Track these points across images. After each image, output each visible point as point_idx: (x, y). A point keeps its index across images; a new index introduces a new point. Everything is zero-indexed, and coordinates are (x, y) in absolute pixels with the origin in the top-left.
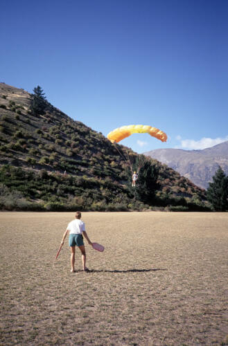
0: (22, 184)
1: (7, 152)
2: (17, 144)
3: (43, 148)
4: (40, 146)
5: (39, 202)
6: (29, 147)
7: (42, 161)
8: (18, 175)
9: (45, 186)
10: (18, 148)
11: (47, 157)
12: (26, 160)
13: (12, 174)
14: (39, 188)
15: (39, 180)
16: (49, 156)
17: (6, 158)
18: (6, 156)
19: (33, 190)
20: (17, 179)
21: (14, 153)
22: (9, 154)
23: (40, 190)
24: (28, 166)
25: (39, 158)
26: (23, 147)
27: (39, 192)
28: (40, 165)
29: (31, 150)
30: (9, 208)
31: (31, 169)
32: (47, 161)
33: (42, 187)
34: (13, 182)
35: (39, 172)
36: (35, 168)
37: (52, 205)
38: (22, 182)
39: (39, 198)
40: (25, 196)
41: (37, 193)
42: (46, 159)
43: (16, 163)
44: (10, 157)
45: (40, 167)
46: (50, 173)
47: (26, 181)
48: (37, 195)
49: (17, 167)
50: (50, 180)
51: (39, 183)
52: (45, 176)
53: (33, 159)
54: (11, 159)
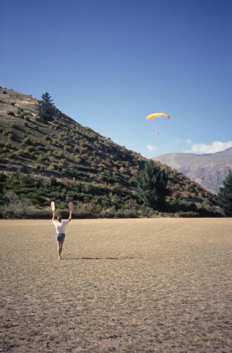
0: (32, 191)
1: (16, 160)
2: (26, 151)
3: (52, 155)
4: (49, 153)
5: (49, 209)
6: (37, 154)
7: (50, 168)
8: (28, 183)
9: (54, 193)
10: (26, 155)
12: (35, 167)
13: (21, 182)
14: (48, 195)
15: (48, 187)
16: (57, 163)
17: (15, 166)
18: (15, 164)
19: (43, 197)
20: (26, 187)
21: (23, 161)
22: (17, 162)
23: (49, 197)
24: (37, 173)
25: (48, 165)
26: (31, 154)
27: (48, 199)
28: (48, 171)
29: (40, 157)
30: (19, 216)
31: (40, 176)
32: (56, 168)
33: (51, 194)
34: (22, 190)
35: (48, 179)
36: (44, 175)
37: (60, 212)
38: (30, 189)
40: (34, 203)
41: (46, 201)
42: (55, 166)
43: (25, 170)
44: (19, 164)
45: (48, 174)
46: (59, 180)
47: (35, 188)
48: (46, 203)
49: (26, 175)
50: (59, 187)
51: (47, 190)
52: (54, 183)
53: (41, 166)
54: (20, 167)
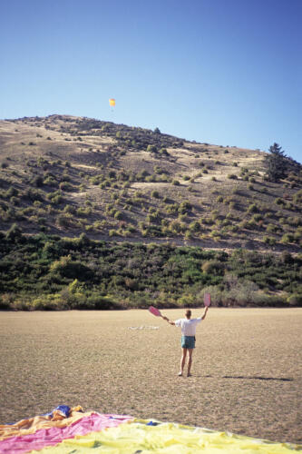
0: (258, 272)
1: (240, 233)
2: (250, 222)
3: (285, 223)
4: (281, 220)
5: (281, 294)
6: (266, 223)
7: (284, 240)
8: (253, 261)
9: (288, 273)
10: (252, 227)
11: (291, 234)
12: (263, 241)
13: (246, 261)
14: (281, 275)
15: (280, 265)
16: (294, 232)
17: (239, 241)
18: (238, 238)
19: (273, 279)
20: (252, 266)
21: (248, 233)
22: (241, 236)
23: (282, 278)
24: (267, 248)
25: (281, 236)
26: (258, 224)
27: (280, 281)
28: (281, 245)
29: (269, 227)
30: (243, 304)
31: (269, 251)
32: (291, 239)
33: (284, 274)
34: (247, 270)
35: (280, 255)
36: (276, 250)
37: (297, 298)
38: (258, 269)
39: (282, 289)
40: (261, 287)
41: (278, 283)
42: (289, 237)
43: (251, 245)
44: (243, 239)
45: (281, 247)
46: (295, 255)
47: (264, 268)
48: (278, 286)
49: (251, 251)
50: (296, 264)
51: (280, 270)
52: (289, 260)
53: (271, 238)
54: (244, 242)
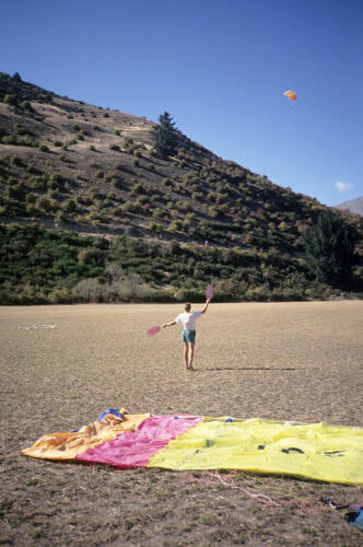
0: (143, 263)
1: (123, 217)
2: (137, 203)
3: (174, 208)
4: (169, 205)
5: (168, 289)
6: (153, 207)
7: (172, 227)
8: (138, 250)
9: (176, 265)
10: (137, 210)
11: (180, 221)
12: (149, 227)
13: (129, 249)
14: (168, 267)
15: (167, 256)
16: (182, 219)
17: (122, 226)
18: (121, 223)
19: (160, 271)
20: (137, 256)
21: (131, 218)
22: (125, 220)
23: (169, 271)
24: (153, 236)
25: (168, 223)
26: (145, 207)
27: (166, 273)
28: (169, 233)
29: (156, 212)
30: (125, 299)
31: (156, 240)
32: (180, 226)
33: (172, 267)
34: (130, 261)
35: (167, 244)
36: (162, 239)
37: (185, 293)
38: (143, 260)
39: (168, 283)
40: (147, 281)
41: (164, 276)
42: (178, 224)
43: (136, 232)
44: (126, 224)
45: (169, 236)
46: (183, 245)
47: (150, 258)
48: (164, 279)
49: (136, 239)
50: (184, 256)
51: (167, 261)
52: (177, 251)
53: (158, 225)
54: (127, 227)
